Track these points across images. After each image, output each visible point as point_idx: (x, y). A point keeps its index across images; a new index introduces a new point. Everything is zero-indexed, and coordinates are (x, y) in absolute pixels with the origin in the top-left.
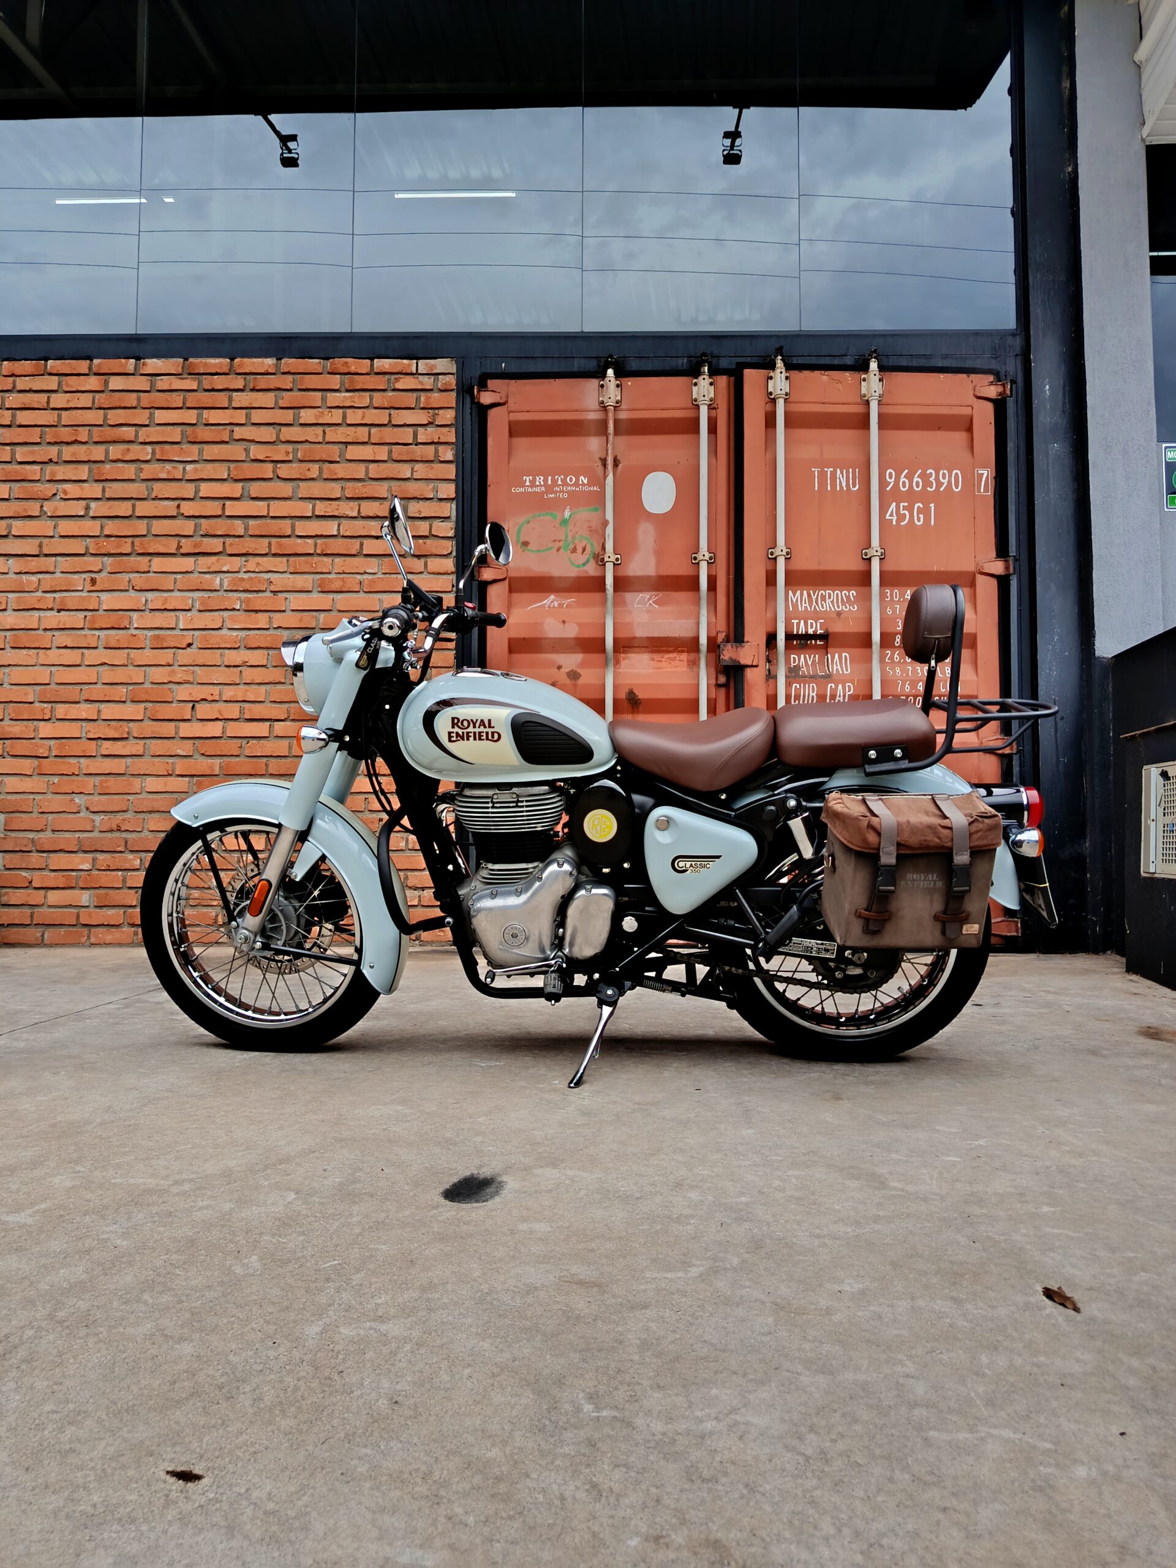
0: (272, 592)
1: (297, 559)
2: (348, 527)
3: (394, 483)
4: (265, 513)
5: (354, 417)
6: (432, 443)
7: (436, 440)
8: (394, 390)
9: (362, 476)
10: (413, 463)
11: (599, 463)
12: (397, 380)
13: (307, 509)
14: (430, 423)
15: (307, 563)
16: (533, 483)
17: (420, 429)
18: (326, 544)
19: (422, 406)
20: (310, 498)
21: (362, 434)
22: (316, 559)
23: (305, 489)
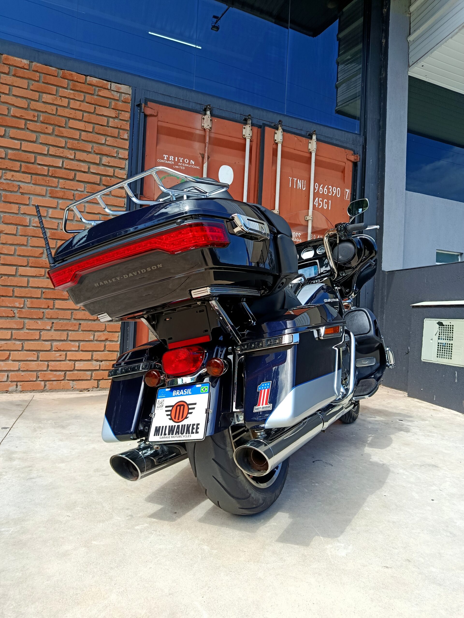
0: (21, 193)
1: (37, 177)
2: (68, 164)
3: (95, 145)
4: (18, 147)
5: (73, 104)
6: (117, 128)
7: (119, 127)
8: (98, 95)
9: (78, 137)
10: (106, 137)
11: (200, 156)
12: (99, 90)
13: (45, 150)
14: (116, 117)
15: (43, 179)
16: (168, 159)
17: (111, 119)
18: (55, 171)
19: (112, 107)
20: (46, 144)
21: (79, 115)
22: (48, 178)
23: (42, 138)
